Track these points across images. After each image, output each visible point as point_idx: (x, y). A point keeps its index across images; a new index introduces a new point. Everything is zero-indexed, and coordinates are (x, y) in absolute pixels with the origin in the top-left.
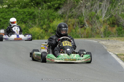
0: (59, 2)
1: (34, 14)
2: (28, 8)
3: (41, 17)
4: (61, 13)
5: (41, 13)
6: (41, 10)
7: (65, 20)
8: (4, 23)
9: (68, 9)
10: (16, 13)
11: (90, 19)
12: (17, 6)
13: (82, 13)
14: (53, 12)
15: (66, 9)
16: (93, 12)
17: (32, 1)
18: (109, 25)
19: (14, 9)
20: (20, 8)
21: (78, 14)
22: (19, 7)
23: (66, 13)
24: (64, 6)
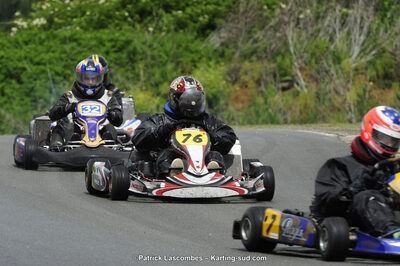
0: (211, 8)
1: (131, 48)
2: (111, 27)
3: (153, 58)
4: (217, 45)
5: (155, 45)
6: (154, 33)
7: (233, 65)
8: (35, 76)
9: (241, 30)
10: (74, 44)
11: (313, 61)
12: (75, 20)
13: (286, 44)
14: (192, 42)
15: (234, 31)
16: (323, 38)
17: (124, 6)
18: (374, 82)
19: (66, 32)
20: (85, 29)
21: (273, 46)
22: (84, 24)
23: (235, 42)
24: (227, 21)
